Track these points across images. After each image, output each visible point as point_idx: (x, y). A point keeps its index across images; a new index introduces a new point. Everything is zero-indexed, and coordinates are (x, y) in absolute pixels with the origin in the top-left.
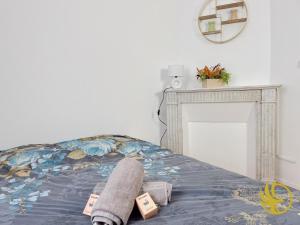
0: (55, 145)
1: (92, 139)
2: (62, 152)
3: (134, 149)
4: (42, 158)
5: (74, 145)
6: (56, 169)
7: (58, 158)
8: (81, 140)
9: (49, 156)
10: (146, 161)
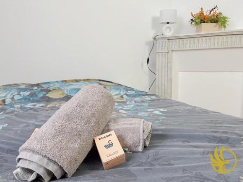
0: (38, 85)
1: (77, 81)
2: (42, 90)
3: (118, 92)
4: (19, 94)
5: (57, 85)
6: (29, 105)
7: (36, 95)
8: (66, 81)
9: (27, 93)
10: (128, 103)
